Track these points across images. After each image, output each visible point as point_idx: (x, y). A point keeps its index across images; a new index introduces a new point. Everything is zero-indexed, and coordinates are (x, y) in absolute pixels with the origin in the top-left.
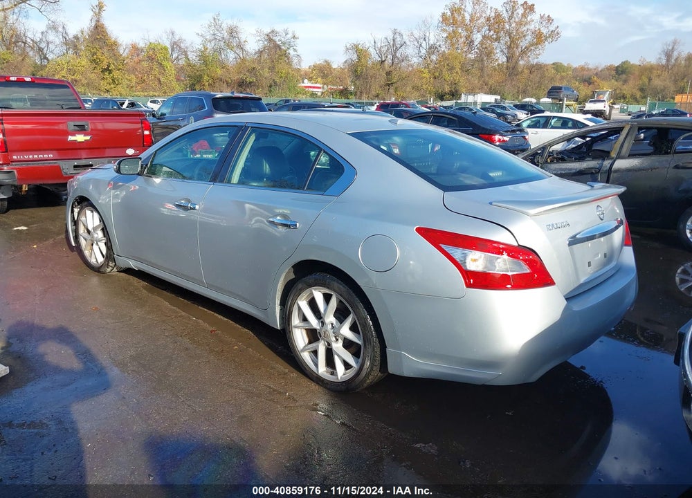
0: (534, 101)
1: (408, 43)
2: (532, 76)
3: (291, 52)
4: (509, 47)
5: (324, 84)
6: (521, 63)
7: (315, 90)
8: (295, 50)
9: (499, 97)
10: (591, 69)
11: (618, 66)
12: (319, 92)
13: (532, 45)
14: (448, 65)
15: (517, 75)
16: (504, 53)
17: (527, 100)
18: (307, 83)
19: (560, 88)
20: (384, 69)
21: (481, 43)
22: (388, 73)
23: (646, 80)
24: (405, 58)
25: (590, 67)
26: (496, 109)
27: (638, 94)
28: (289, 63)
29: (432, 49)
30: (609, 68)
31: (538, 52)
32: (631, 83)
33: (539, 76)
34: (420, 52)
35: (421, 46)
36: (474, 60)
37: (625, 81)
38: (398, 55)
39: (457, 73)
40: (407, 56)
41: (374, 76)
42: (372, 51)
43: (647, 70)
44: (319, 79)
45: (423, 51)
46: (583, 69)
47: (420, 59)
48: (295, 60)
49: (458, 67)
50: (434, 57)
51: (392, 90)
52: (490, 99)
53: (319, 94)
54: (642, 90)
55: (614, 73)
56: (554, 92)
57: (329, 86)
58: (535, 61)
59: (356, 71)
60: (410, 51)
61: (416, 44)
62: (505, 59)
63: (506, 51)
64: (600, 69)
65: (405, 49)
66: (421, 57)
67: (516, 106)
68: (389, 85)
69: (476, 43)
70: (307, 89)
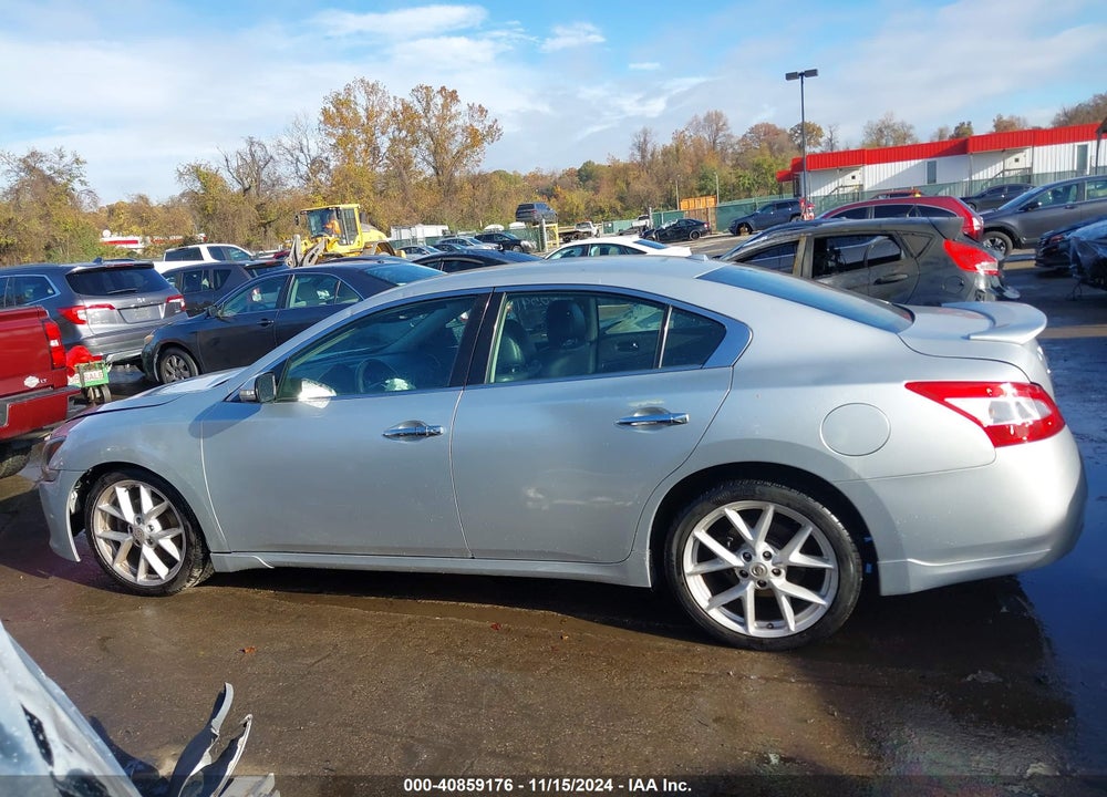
0: (501, 228)
1: (277, 158)
2: (477, 193)
3: (76, 185)
4: (435, 153)
5: (145, 234)
6: (457, 174)
7: (131, 246)
8: (82, 182)
9: (446, 228)
10: (546, 177)
11: (579, 171)
12: (139, 248)
13: (467, 148)
14: (352, 186)
15: (456, 191)
16: (429, 163)
17: (490, 227)
18: (107, 236)
19: (532, 206)
20: (250, 202)
21: (391, 150)
22: (259, 207)
23: (624, 186)
24: (277, 182)
25: (544, 173)
26: (454, 245)
27: (619, 206)
28: (76, 205)
29: (317, 164)
30: (570, 173)
31: (476, 158)
32: (604, 189)
33: (487, 191)
34: (297, 171)
35: (298, 160)
36: (387, 177)
37: (596, 190)
38: (264, 176)
39: (368, 197)
40: (279, 179)
41: (237, 215)
42: (224, 174)
43: (619, 172)
44: (134, 228)
45: (304, 169)
46: (534, 177)
47: (301, 181)
48: (86, 200)
49: (367, 187)
50: (322, 177)
51: (271, 233)
52: (435, 231)
53: (139, 251)
54: (621, 199)
55: (577, 179)
56: (523, 212)
57: (156, 238)
58: (477, 171)
59: (204, 208)
60: (283, 169)
61: (290, 158)
62: (431, 171)
63: (431, 159)
64: (558, 176)
65: (274, 167)
66: (301, 177)
67: (478, 238)
68: (264, 225)
69: (383, 150)
70: (118, 246)
